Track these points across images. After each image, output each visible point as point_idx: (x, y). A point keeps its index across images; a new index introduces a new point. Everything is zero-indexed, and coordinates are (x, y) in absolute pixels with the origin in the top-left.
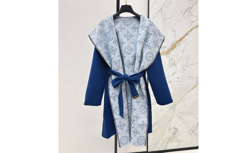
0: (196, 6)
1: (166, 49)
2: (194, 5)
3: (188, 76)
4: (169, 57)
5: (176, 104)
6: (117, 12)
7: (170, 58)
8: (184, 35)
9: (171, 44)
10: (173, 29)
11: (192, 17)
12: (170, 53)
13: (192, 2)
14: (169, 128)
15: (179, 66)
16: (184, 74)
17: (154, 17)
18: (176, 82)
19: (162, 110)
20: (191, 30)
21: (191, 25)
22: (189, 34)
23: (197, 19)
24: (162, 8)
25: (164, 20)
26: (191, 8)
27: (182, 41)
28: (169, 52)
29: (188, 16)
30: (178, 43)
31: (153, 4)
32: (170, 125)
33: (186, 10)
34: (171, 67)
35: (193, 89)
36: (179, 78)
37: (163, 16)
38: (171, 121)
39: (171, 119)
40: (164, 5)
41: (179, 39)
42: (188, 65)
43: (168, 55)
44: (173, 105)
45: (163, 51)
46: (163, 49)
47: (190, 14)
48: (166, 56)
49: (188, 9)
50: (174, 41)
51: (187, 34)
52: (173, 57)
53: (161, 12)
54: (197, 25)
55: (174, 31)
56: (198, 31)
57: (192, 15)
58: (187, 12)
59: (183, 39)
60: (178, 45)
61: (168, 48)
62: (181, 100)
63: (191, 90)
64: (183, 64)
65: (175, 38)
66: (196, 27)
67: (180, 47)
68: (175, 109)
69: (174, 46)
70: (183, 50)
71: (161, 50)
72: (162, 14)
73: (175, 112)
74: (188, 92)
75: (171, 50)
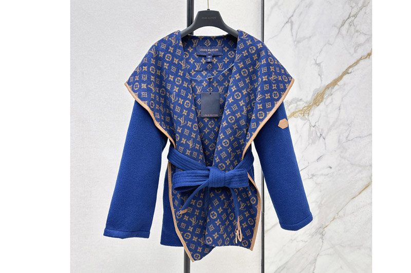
0: (365, 13)
1: (301, 103)
2: (361, 9)
3: (351, 164)
4: (309, 120)
5: (327, 224)
6: (188, 25)
7: (310, 123)
8: (340, 75)
9: (312, 93)
10: (316, 60)
11: (356, 34)
12: (311, 113)
13: (357, 4)
15: (332, 139)
16: (342, 158)
17: (275, 36)
18: (325, 175)
19: (294, 240)
20: (357, 63)
21: (355, 51)
22: (351, 72)
23: (369, 40)
24: (292, 16)
25: (296, 43)
26: (355, 16)
27: (336, 87)
28: (309, 110)
29: (347, 32)
30: (328, 92)
31: (272, 8)
33: (343, 20)
34: (313, 142)
35: (363, 193)
36: (331, 168)
37: (294, 35)
38: (315, 262)
39: (316, 260)
40: (296, 11)
41: (330, 83)
42: (350, 138)
43: (306, 116)
44: (320, 228)
45: (296, 108)
46: (296, 105)
47: (352, 28)
48: (301, 118)
49: (347, 18)
50: (318, 87)
51: (346, 72)
52: (318, 121)
53: (289, 25)
54: (369, 52)
55: (319, 65)
56: (371, 64)
57: (357, 31)
58: (346, 25)
59: (339, 83)
60: (329, 95)
61: (306, 103)
62: (336, 217)
63: (359, 194)
64: (339, 136)
65: (321, 81)
66: (366, 57)
67: (332, 99)
68: (323, 235)
69: (318, 98)
70: (340, 107)
71: (292, 106)
72: (292, 29)
73: (323, 244)
74: (352, 199)
75: (312, 105)
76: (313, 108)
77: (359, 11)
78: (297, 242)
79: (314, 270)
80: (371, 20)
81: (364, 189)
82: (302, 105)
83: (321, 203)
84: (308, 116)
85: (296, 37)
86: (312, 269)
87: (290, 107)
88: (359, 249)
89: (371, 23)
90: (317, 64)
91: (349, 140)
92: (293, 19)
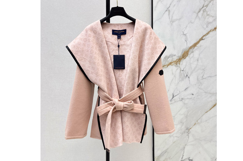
0: (213, 4)
1: (175, 57)
2: (210, 2)
3: (205, 92)
4: (180, 67)
5: (191, 127)
7: (180, 69)
8: (198, 40)
9: (181, 51)
10: (183, 32)
11: (208, 17)
12: (181, 63)
14: (182, 158)
15: (193, 78)
16: (200, 89)
17: (159, 19)
18: (190, 99)
19: (172, 136)
20: (208, 34)
21: (207, 27)
22: (204, 39)
23: (215, 20)
24: (169, 7)
25: (171, 22)
26: (207, 6)
27: (196, 48)
28: (180, 61)
29: (202, 16)
30: (191, 50)
31: (158, 3)
32: (183, 155)
33: (200, 9)
34: (183, 80)
35: (212, 109)
36: (193, 94)
37: (171, 18)
38: (184, 149)
39: (184, 148)
40: (172, 4)
41: (192, 45)
42: (204, 77)
43: (178, 65)
44: (187, 129)
45: (172, 60)
46: (172, 58)
47: (205, 13)
48: (175, 66)
49: (202, 7)
50: (185, 48)
51: (202, 39)
52: (185, 68)
53: (167, 12)
54: (215, 27)
55: (185, 35)
56: (216, 34)
57: (208, 15)
58: (202, 12)
59: (197, 45)
60: (191, 53)
61: (178, 57)
62: (196, 123)
63: (210, 110)
64: (198, 77)
65: (187, 44)
66: (214, 30)
67: (193, 55)
68: (189, 134)
69: (185, 54)
70: (198, 59)
71: (169, 59)
72: (169, 14)
73: (189, 138)
74: (206, 113)
75: (182, 58)
76: (182, 60)
77: (209, 3)
78: (174, 137)
79: (183, 154)
80: (216, 8)
81: (213, 107)
82: (175, 58)
83: (187, 115)
84: (179, 64)
85: (172, 19)
86: (182, 153)
87: (168, 60)
88: (211, 142)
89: (216, 10)
90: (184, 34)
91: (204, 79)
92: (170, 9)
